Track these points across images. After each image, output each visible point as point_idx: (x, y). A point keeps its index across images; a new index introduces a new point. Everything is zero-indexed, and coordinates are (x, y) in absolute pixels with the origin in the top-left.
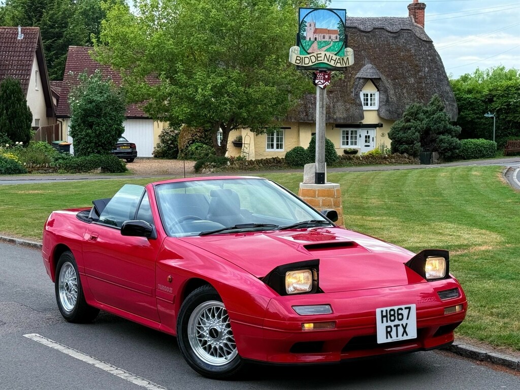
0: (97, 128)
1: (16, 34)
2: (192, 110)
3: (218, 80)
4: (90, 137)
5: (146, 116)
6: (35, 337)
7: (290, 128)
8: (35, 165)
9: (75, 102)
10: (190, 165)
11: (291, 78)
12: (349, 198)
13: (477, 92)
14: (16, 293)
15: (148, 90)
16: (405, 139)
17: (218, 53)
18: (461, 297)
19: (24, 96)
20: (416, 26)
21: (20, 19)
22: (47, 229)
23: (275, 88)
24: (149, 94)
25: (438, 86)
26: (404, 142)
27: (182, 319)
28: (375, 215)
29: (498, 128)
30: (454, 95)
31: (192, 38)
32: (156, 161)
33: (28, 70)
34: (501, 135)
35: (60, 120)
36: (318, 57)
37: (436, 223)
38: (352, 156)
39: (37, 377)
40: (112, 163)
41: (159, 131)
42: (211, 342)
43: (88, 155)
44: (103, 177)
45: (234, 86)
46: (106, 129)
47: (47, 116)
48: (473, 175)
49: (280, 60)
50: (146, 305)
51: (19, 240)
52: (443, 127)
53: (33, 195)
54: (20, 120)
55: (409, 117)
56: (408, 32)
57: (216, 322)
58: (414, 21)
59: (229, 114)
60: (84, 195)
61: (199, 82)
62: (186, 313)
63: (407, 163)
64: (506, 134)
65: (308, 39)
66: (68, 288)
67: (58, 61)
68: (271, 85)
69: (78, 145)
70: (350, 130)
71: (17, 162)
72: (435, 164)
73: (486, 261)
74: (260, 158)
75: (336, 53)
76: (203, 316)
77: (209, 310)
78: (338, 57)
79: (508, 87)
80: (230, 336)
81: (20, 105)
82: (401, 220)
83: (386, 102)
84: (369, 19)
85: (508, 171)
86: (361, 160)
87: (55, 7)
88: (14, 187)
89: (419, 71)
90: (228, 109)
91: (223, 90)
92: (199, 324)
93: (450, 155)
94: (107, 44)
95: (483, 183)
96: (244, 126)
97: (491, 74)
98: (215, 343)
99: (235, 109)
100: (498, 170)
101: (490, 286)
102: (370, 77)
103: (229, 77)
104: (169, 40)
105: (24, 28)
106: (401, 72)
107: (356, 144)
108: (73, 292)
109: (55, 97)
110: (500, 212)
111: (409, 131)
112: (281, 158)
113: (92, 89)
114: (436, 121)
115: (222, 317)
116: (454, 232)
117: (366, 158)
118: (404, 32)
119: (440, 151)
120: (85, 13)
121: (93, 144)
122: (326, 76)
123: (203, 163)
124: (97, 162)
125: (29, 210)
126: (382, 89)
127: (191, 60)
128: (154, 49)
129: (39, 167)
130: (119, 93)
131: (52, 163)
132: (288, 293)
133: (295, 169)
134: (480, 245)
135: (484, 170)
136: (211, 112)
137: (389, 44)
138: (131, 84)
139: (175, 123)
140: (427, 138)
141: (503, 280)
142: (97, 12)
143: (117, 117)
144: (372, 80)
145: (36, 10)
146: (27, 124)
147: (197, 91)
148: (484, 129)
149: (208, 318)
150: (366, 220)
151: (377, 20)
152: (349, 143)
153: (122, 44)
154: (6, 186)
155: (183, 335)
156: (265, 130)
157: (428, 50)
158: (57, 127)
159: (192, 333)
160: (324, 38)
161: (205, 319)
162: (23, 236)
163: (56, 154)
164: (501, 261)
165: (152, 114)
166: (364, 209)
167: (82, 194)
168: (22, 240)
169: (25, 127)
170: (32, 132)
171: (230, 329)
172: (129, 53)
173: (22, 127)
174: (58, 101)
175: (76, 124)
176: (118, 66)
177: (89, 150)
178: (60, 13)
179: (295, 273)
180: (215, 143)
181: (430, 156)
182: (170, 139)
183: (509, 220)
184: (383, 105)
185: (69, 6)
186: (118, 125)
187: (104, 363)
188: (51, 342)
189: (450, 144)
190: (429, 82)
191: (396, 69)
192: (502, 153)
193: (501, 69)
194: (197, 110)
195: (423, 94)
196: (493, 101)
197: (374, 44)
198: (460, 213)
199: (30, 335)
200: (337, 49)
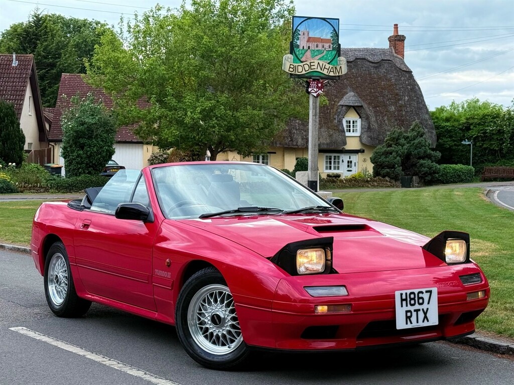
0: (88, 149)
1: (10, 61)
2: (180, 132)
3: (207, 104)
4: (82, 158)
5: (136, 141)
6: (22, 330)
7: (275, 153)
8: (26, 185)
9: (67, 124)
11: (278, 103)
13: (455, 120)
14: (3, 291)
15: (138, 113)
16: (387, 163)
17: (207, 78)
18: (483, 282)
19: (17, 119)
20: (396, 57)
23: (262, 112)
24: (139, 116)
25: (417, 114)
26: (386, 166)
27: (181, 305)
29: (474, 155)
33: (22, 95)
34: (477, 162)
35: (53, 144)
36: (311, 66)
38: (335, 179)
39: (22, 367)
41: (149, 155)
42: (213, 329)
43: (80, 176)
45: (222, 110)
46: (97, 150)
47: (39, 141)
48: (455, 195)
49: (267, 85)
51: (8, 245)
52: (423, 152)
53: (24, 209)
54: (12, 142)
55: (391, 143)
56: (388, 63)
57: (219, 308)
58: (394, 51)
59: (217, 137)
61: (188, 105)
62: (185, 298)
63: (389, 187)
64: (483, 161)
65: (301, 48)
66: (58, 281)
67: (51, 90)
68: (258, 109)
69: (70, 166)
70: (333, 155)
71: (9, 182)
72: (415, 187)
73: (485, 265)
75: (329, 61)
76: (204, 301)
77: (211, 295)
78: (331, 66)
79: (484, 116)
80: (234, 323)
81: (13, 127)
83: (367, 129)
84: (351, 50)
85: (488, 193)
86: (344, 183)
87: (49, 39)
89: (399, 100)
90: (216, 132)
91: (211, 114)
92: (200, 310)
93: (430, 179)
94: (99, 68)
95: (466, 201)
96: (231, 149)
97: (465, 106)
98: (217, 331)
99: (223, 132)
100: (478, 191)
102: (352, 105)
103: (218, 101)
104: (160, 66)
105: (19, 55)
106: (382, 100)
107: (338, 169)
108: (63, 285)
109: (47, 122)
110: (489, 225)
111: (391, 156)
113: (84, 112)
114: (416, 146)
115: (225, 302)
117: (350, 181)
118: (385, 63)
119: (420, 175)
120: (77, 46)
121: (84, 165)
122: (320, 85)
124: (88, 182)
125: (19, 221)
126: (364, 116)
127: (180, 85)
128: (145, 74)
129: (31, 187)
130: (110, 116)
131: (44, 183)
132: (299, 273)
135: (466, 191)
136: (200, 135)
137: (370, 74)
138: (122, 107)
139: (164, 145)
140: (408, 162)
141: (507, 280)
142: (90, 45)
143: (107, 139)
144: (354, 107)
145: (31, 42)
146: (20, 146)
147: (186, 114)
148: (462, 155)
149: (209, 303)
151: (359, 50)
152: (332, 168)
153: (114, 68)
156: (252, 154)
157: (408, 80)
158: (49, 151)
159: (193, 319)
160: (317, 46)
161: (207, 305)
162: (12, 242)
163: (48, 176)
164: (500, 266)
165: (142, 136)
168: (11, 246)
169: (18, 149)
170: (25, 155)
171: (234, 315)
172: (120, 77)
173: (14, 149)
174: (50, 126)
175: (68, 145)
176: (109, 89)
177: (80, 171)
178: (54, 44)
179: (307, 252)
181: (411, 180)
183: (499, 231)
184: (365, 131)
185: (63, 39)
186: (109, 146)
187: (96, 354)
188: (39, 334)
189: (430, 168)
190: (409, 110)
191: (377, 97)
192: (479, 178)
193: (476, 102)
194: (186, 133)
195: (403, 121)
196: (470, 129)
197: (356, 73)
198: (450, 226)
199: (17, 328)
200: (330, 58)
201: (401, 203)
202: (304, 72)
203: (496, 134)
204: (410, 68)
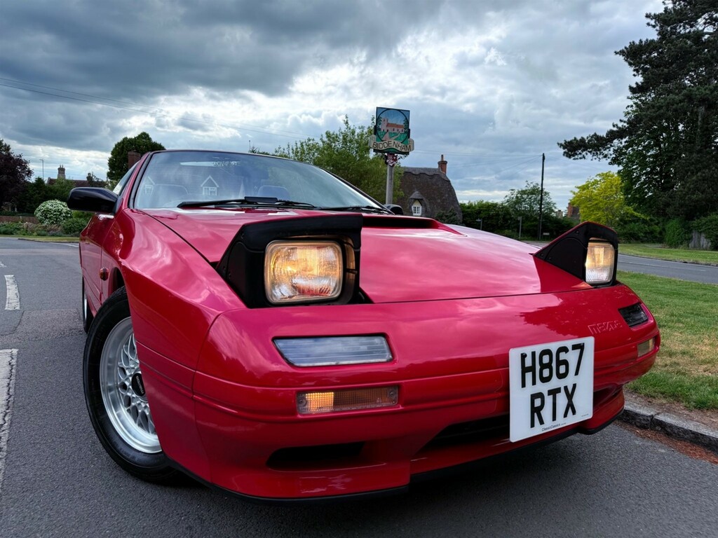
13: (472, 208)
20: (442, 173)
25: (453, 204)
30: (461, 209)
36: (389, 144)
42: (136, 401)
58: (441, 170)
65: (382, 131)
75: (402, 141)
78: (403, 145)
79: (489, 206)
83: (425, 211)
84: (417, 168)
89: (443, 196)
106: (433, 196)
118: (435, 176)
122: (394, 158)
126: (424, 204)
132: (273, 301)
137: (427, 182)
144: (418, 200)
160: (394, 130)
179: (293, 248)
190: (448, 202)
191: (431, 194)
195: (445, 208)
196: (481, 213)
197: (420, 181)
200: (402, 139)
202: (384, 148)
203: (495, 216)
204: (449, 179)
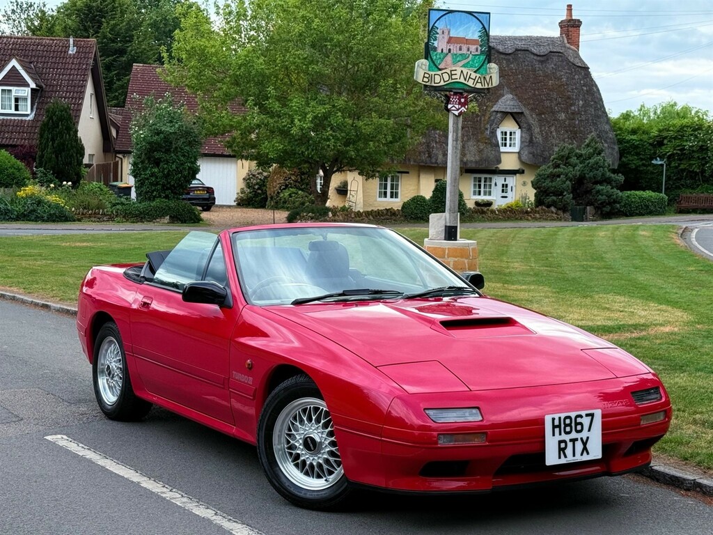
0: (165, 166)
1: (66, 47)
2: (285, 146)
3: (319, 109)
4: (157, 178)
5: (228, 154)
6: (61, 440)
7: (408, 173)
8: (85, 211)
9: (138, 133)
10: (282, 215)
11: (412, 109)
12: (485, 261)
13: (643, 133)
14: (43, 377)
15: (231, 120)
16: (553, 189)
17: (320, 75)
18: (663, 400)
19: (74, 124)
21: (73, 31)
22: (84, 291)
23: (391, 121)
24: (232, 125)
25: (595, 124)
26: (551, 193)
27: (265, 424)
28: (519, 282)
29: (668, 178)
30: (614, 136)
31: (288, 54)
32: (239, 210)
33: (81, 92)
34: (672, 187)
35: (120, 156)
36: (452, 75)
37: (601, 295)
38: (485, 209)
39: (57, 500)
40: (183, 210)
41: (244, 173)
42: (305, 456)
43: (154, 200)
44: (171, 228)
45: (340, 117)
46: (177, 167)
47: (104, 151)
48: (641, 235)
49: (399, 86)
50: (216, 399)
51: (54, 305)
52: (600, 174)
53: (81, 248)
54: (68, 154)
55: (559, 162)
56: (558, 56)
57: (313, 428)
58: (566, 41)
59: (332, 153)
60: (145, 249)
61: (296, 111)
62: (270, 415)
63: (554, 220)
64: (679, 187)
65: (439, 51)
66: (110, 372)
67: (120, 83)
68: (386, 117)
69: (141, 187)
70: (483, 176)
71: (63, 207)
72: (590, 221)
73: (673, 347)
74: (370, 210)
75: (476, 69)
76: (295, 418)
77: (304, 411)
78: (478, 75)
79: (682, 127)
80: (333, 449)
81: (70, 135)
82: (554, 290)
83: (529, 142)
84: (510, 38)
85: (683, 231)
86: (496, 214)
87: (117, 16)
88: (58, 238)
89: (571, 105)
90: (332, 146)
91: (325, 122)
92: (290, 430)
93: (609, 211)
94: (180, 60)
95: (654, 246)
96: (350, 169)
97: (658, 112)
98: (311, 458)
99: (340, 146)
100: (671, 230)
101: (685, 382)
102: (510, 111)
103: (334, 106)
104: (258, 58)
105: (77, 39)
106: (549, 105)
107: (490, 194)
108: (116, 378)
109: (114, 127)
110: (681, 283)
111: (558, 179)
112: (396, 209)
113: (160, 117)
114: (592, 167)
115: (322, 421)
116: (624, 307)
117: (504, 212)
118: (553, 56)
119: (596, 204)
120: (154, 25)
121: (159, 187)
122: (463, 100)
123: (298, 214)
124: (164, 209)
125: (72, 267)
126: (525, 125)
127: (285, 84)
128: (240, 68)
129: (91, 214)
130: (194, 123)
131: (108, 209)
133: (414, 223)
134: (661, 325)
135: (654, 230)
136: (310, 150)
137: (534, 70)
138: (210, 112)
139: (263, 162)
140: (581, 187)
141: (700, 373)
143: (190, 153)
144: (512, 114)
145: (94, 20)
146: (78, 159)
147: (292, 122)
148: (652, 178)
149: (302, 421)
150: (509, 290)
151: (521, 39)
152: (482, 193)
153: (199, 61)
154: (47, 236)
155: (265, 446)
156: (377, 174)
157: (584, 78)
158: (116, 164)
159: (280, 443)
160: (460, 49)
161: (298, 424)
162: (60, 300)
163: (114, 198)
164: (692, 348)
165: (235, 150)
166: (505, 275)
167: (143, 248)
168: (58, 306)
169: (76, 164)
170: (84, 171)
171: (333, 439)
172: (208, 72)
173: (71, 163)
174: (117, 132)
175: (139, 160)
176: (193, 88)
177: (154, 194)
178: (124, 23)
180: (313, 189)
181: (584, 211)
182: (257, 184)
183: (694, 292)
184: (525, 146)
185: (136, 16)
186: (192, 163)
187: (154, 481)
188: (83, 447)
189: (609, 196)
190: (584, 119)
191: (542, 101)
192: (673, 209)
193: (672, 106)
194: (292, 147)
195: (576, 134)
196: (663, 145)
197: (516, 69)
198: (630, 283)
199: (54, 437)
200: (477, 65)
201: (569, 247)
202: (442, 83)
203: (697, 151)
204: (586, 63)
